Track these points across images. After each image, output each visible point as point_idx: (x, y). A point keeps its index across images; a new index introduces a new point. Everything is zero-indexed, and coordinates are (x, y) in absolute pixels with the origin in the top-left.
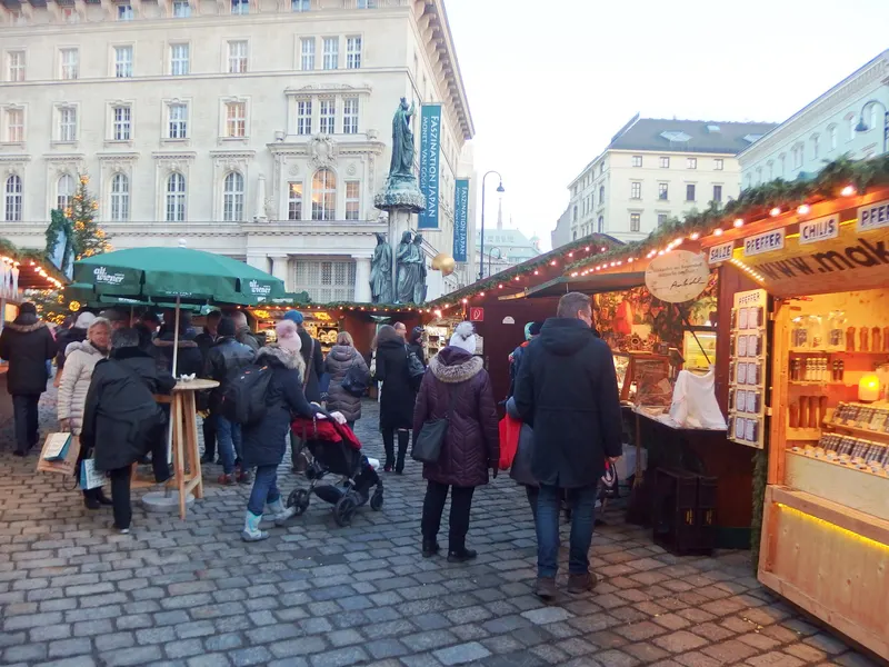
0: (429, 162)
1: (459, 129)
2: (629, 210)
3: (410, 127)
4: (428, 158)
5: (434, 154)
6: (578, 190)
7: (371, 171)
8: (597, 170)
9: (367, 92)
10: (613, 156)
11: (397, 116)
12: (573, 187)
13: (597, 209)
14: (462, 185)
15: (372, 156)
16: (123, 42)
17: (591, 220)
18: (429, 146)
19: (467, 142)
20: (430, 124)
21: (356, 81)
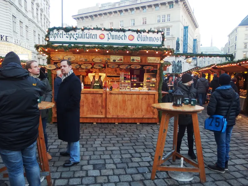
0: (185, 39)
1: (195, 26)
2: (244, 42)
3: (179, 42)
4: (185, 38)
5: (186, 37)
6: (230, 36)
7: (172, 43)
8: (235, 32)
9: (171, 26)
10: (239, 28)
11: (177, 41)
12: (229, 36)
13: (235, 43)
14: (195, 40)
15: (173, 40)
16: (122, 20)
17: (233, 46)
18: (185, 36)
19: (197, 29)
20: (186, 31)
21: (169, 24)
